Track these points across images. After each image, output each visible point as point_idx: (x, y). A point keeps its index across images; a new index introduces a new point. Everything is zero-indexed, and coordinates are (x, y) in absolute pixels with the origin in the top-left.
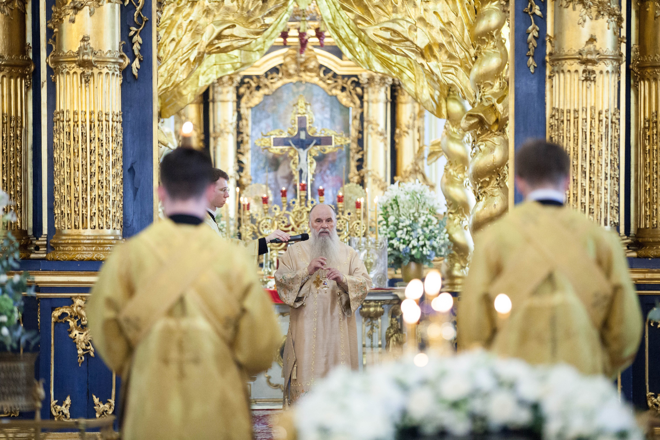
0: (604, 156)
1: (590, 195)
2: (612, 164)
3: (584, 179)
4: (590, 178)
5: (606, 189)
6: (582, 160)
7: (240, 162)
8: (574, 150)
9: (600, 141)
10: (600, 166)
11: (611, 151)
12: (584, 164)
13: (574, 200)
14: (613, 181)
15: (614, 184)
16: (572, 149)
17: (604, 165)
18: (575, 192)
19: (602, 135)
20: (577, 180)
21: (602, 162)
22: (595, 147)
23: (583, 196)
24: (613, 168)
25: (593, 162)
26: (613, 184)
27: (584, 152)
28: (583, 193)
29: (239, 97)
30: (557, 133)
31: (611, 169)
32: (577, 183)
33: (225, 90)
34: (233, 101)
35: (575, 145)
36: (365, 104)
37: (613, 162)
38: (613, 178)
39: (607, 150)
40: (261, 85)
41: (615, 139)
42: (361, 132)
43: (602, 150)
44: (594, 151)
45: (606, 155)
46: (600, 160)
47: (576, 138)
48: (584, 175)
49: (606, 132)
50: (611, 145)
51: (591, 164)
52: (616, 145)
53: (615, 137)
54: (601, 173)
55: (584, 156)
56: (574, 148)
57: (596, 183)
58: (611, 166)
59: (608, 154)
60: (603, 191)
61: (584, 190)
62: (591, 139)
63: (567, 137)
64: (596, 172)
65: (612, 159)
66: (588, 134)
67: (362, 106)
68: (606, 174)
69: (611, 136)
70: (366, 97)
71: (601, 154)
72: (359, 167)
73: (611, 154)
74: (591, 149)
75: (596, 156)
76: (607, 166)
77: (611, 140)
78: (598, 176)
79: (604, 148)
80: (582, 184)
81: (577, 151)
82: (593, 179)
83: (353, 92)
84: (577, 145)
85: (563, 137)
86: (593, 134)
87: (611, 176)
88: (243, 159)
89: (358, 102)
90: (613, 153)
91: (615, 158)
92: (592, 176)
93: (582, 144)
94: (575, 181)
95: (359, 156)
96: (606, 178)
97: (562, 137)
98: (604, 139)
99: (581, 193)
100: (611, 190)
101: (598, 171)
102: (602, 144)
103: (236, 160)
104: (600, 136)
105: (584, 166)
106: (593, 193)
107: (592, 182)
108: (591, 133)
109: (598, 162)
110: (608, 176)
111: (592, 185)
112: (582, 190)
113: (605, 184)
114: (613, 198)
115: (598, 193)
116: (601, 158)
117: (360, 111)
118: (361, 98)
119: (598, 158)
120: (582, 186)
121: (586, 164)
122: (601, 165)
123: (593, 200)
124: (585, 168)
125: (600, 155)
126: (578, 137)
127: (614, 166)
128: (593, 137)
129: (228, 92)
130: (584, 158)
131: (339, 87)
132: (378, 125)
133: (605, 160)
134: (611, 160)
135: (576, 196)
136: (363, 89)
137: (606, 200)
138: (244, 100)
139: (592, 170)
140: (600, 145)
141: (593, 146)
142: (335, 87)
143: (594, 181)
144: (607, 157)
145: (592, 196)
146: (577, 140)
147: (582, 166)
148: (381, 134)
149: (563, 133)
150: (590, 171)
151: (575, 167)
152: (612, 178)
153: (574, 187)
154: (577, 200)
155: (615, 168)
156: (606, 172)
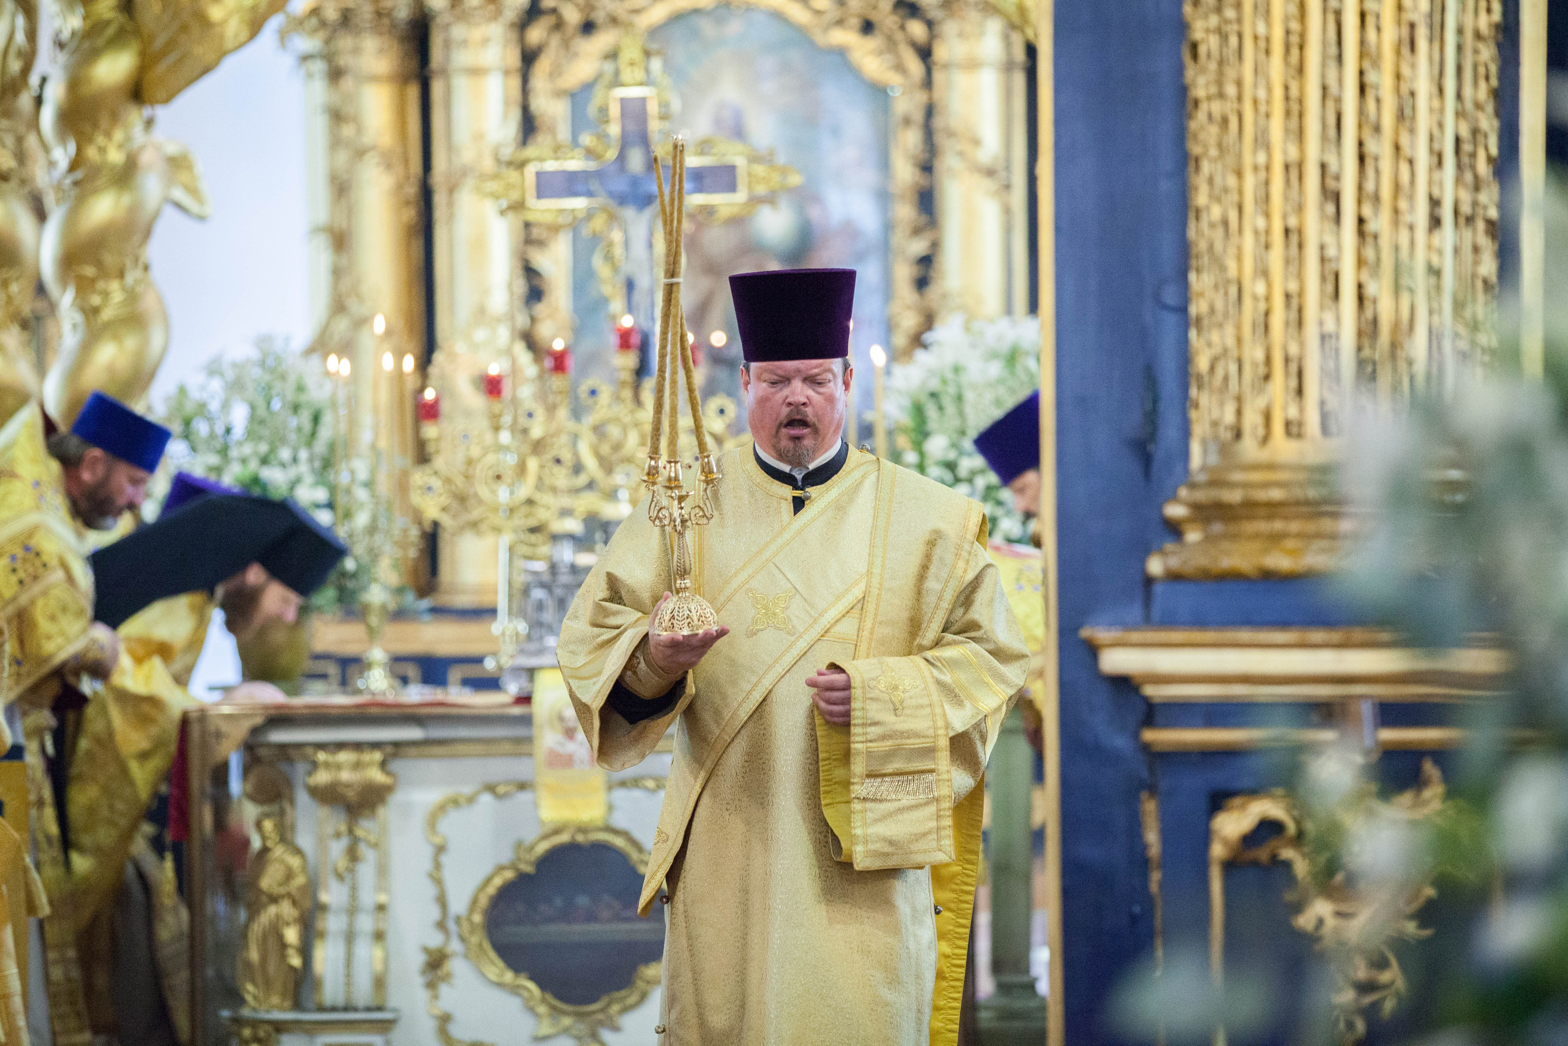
0: (1424, 121)
1: (1361, 299)
2: (1465, 160)
3: (1333, 227)
4: (1361, 221)
5: (1435, 272)
6: (1324, 138)
7: (530, 272)
8: (1287, 98)
9: (1406, 50)
10: (1404, 169)
11: (1459, 96)
12: (1332, 160)
13: (1287, 323)
14: (1467, 234)
15: (1476, 249)
16: (1278, 93)
17: (1423, 159)
18: (1293, 286)
19: (1412, 26)
20: (1300, 232)
21: (1413, 145)
22: (1383, 80)
23: (1329, 302)
24: (1468, 177)
25: (1371, 147)
26: (1467, 249)
27: (1331, 105)
28: (1330, 288)
29: (529, 58)
30: (1214, 20)
31: (1459, 180)
32: (1300, 246)
33: (477, 33)
34: (507, 73)
35: (1292, 72)
36: (938, 77)
37: (1467, 147)
38: (1470, 220)
39: (1441, 91)
40: (599, 16)
41: (1481, 46)
42: (927, 168)
43: (1412, 94)
44: (1378, 101)
45: (1435, 118)
46: (1404, 140)
47: (1295, 39)
48: (1330, 209)
49: (1431, 15)
50: (1459, 69)
51: (1362, 158)
52: (1482, 70)
53: (1478, 36)
54: (1411, 198)
55: (1332, 120)
56: (1287, 88)
57: (1385, 242)
58: (1459, 166)
59: (1442, 110)
60: (1420, 280)
61: (1331, 279)
62: (1362, 42)
63: (1256, 38)
64: (1386, 192)
65: (1465, 132)
66: (1351, 21)
67: (928, 83)
68: (1435, 202)
69: (1460, 31)
70: (941, 53)
71: (1408, 112)
72: (922, 283)
73: (1460, 114)
74: (1362, 89)
75: (1388, 120)
76: (1440, 163)
77: (1460, 48)
78: (1396, 211)
79: (1423, 86)
80: (1322, 248)
81: (1301, 101)
82: (1371, 227)
83: (899, 36)
84: (1301, 70)
85: (1240, 36)
86: (1370, 21)
87: (1456, 212)
88: (542, 261)
89: (915, 66)
90: (1469, 105)
91: (1475, 132)
92: (1367, 211)
93: (1324, 65)
94: (1294, 238)
95: (919, 247)
96: (1435, 222)
97: (1233, 41)
98: (1422, 44)
99: (1322, 292)
100: (1458, 276)
101: (1397, 187)
102: (1413, 66)
103: (519, 265)
104: (1405, 31)
105: (1333, 167)
106: (1371, 289)
107: (1370, 240)
108: (1363, 16)
109: (1397, 148)
110: (1447, 213)
111: (1369, 253)
112: (1323, 279)
113: (1429, 247)
114: (1468, 313)
115: (1397, 288)
116: (1412, 131)
117: (921, 97)
118: (925, 53)
119: (1397, 133)
120: (1323, 260)
121: (1339, 154)
122: (1411, 162)
123: (1375, 322)
124: (1337, 178)
125: (1404, 116)
126: (1302, 35)
127: (1473, 168)
128: (1371, 35)
129: (485, 41)
130: (1332, 132)
131: (855, 22)
132: (976, 142)
133: (1431, 139)
134: (1458, 141)
135: (1295, 302)
136: (930, 24)
137: (1436, 319)
138: (542, 67)
139: (1370, 186)
140: (1406, 71)
141: (1371, 77)
142: (840, 22)
143: (1376, 237)
144: (1441, 125)
145: (1368, 305)
146: (1301, 47)
147: (1323, 167)
148: (990, 173)
149: (1239, 20)
150: (1360, 188)
151: (1294, 174)
152: (1462, 221)
153: (1287, 262)
154: (1300, 323)
155: (1476, 177)
156: (1436, 193)
